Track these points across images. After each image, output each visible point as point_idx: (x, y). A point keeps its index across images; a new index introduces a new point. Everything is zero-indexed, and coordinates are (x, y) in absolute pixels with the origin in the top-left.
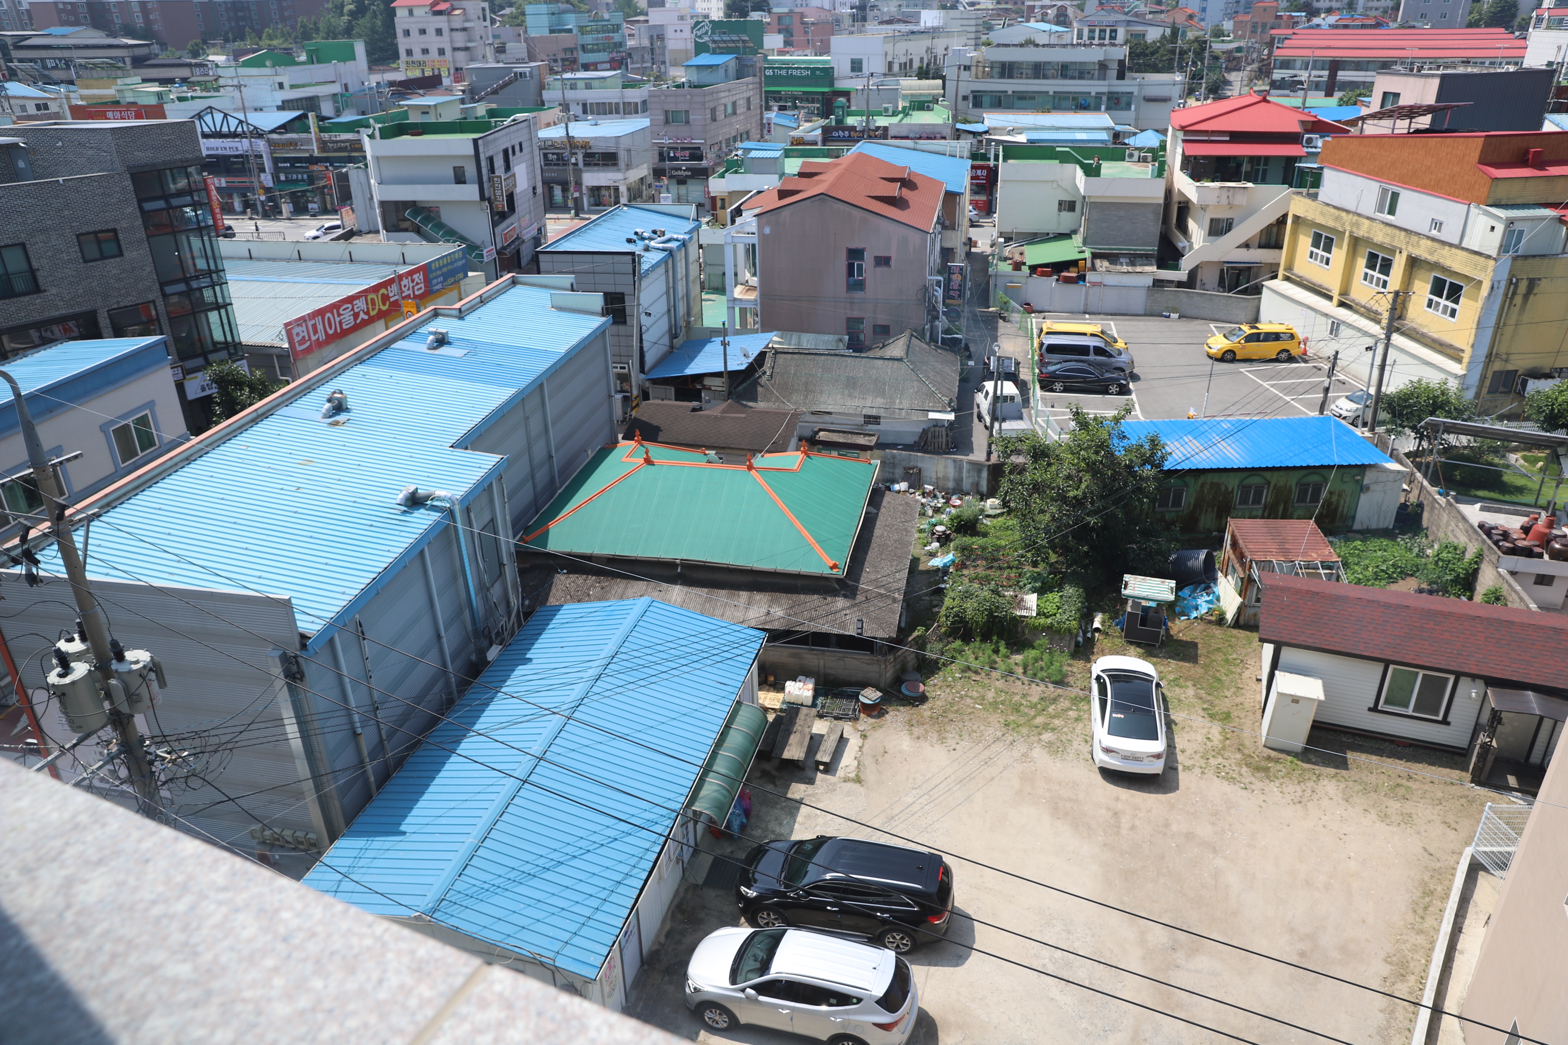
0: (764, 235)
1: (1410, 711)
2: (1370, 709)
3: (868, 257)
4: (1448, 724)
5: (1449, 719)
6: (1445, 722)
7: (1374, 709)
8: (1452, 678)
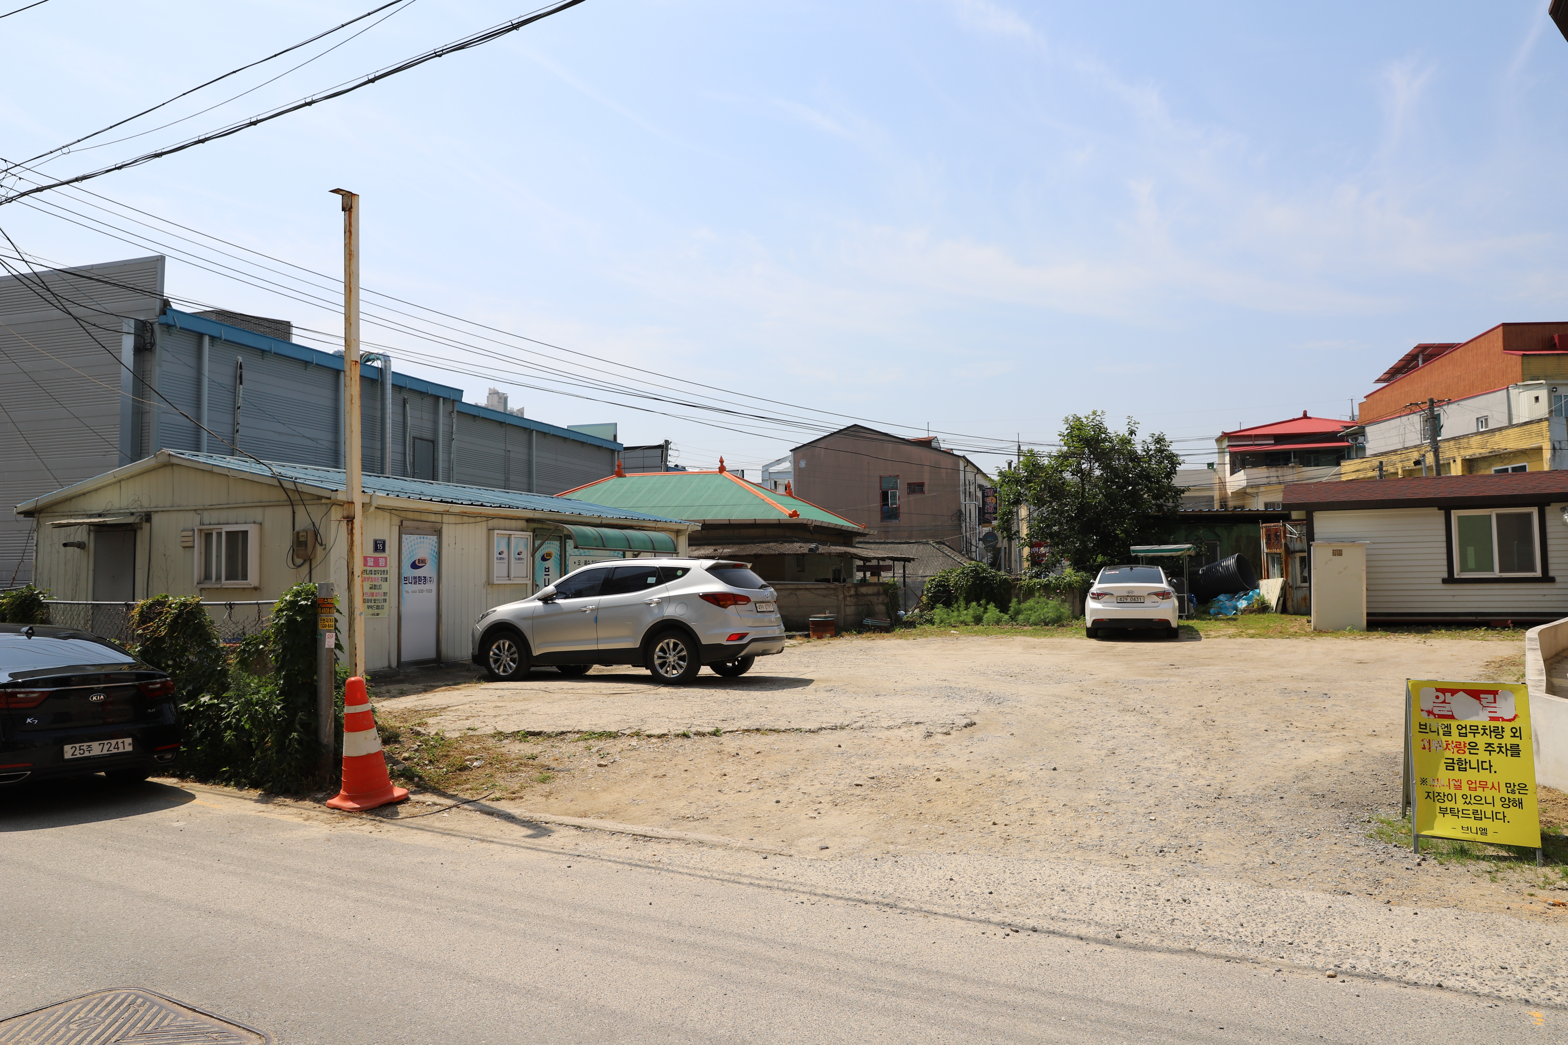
0: (800, 469)
1: (1497, 573)
2: (1445, 581)
3: (902, 485)
4: (1552, 580)
5: (1552, 573)
6: (1547, 578)
7: (1450, 580)
8: (1535, 511)
